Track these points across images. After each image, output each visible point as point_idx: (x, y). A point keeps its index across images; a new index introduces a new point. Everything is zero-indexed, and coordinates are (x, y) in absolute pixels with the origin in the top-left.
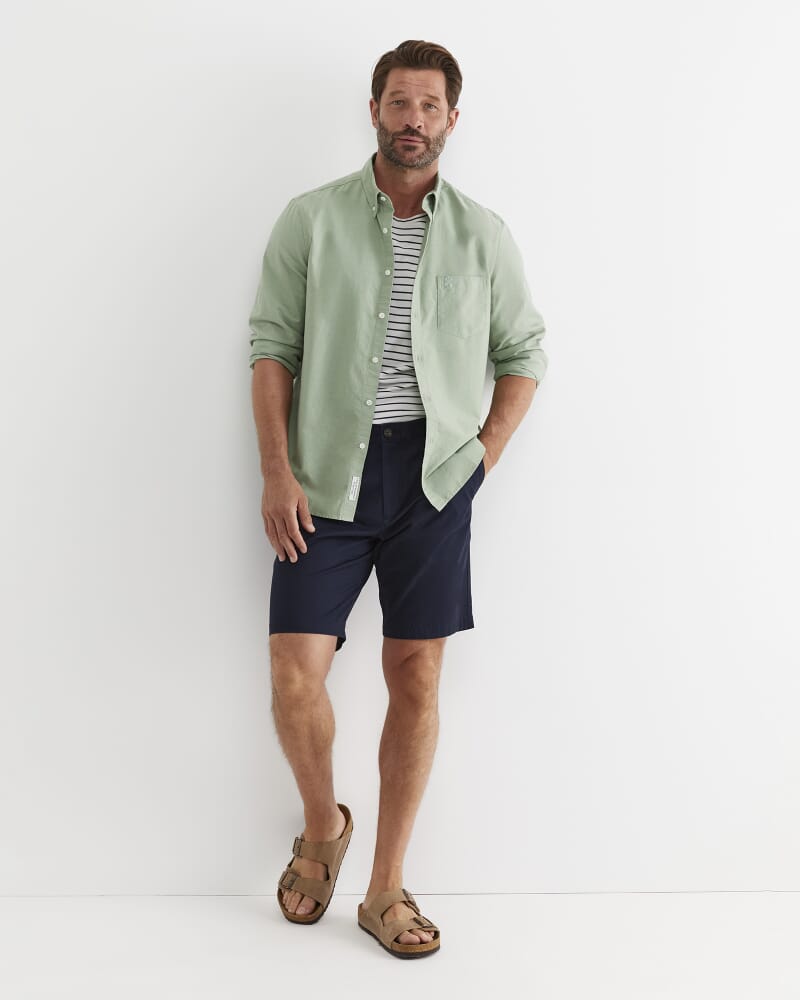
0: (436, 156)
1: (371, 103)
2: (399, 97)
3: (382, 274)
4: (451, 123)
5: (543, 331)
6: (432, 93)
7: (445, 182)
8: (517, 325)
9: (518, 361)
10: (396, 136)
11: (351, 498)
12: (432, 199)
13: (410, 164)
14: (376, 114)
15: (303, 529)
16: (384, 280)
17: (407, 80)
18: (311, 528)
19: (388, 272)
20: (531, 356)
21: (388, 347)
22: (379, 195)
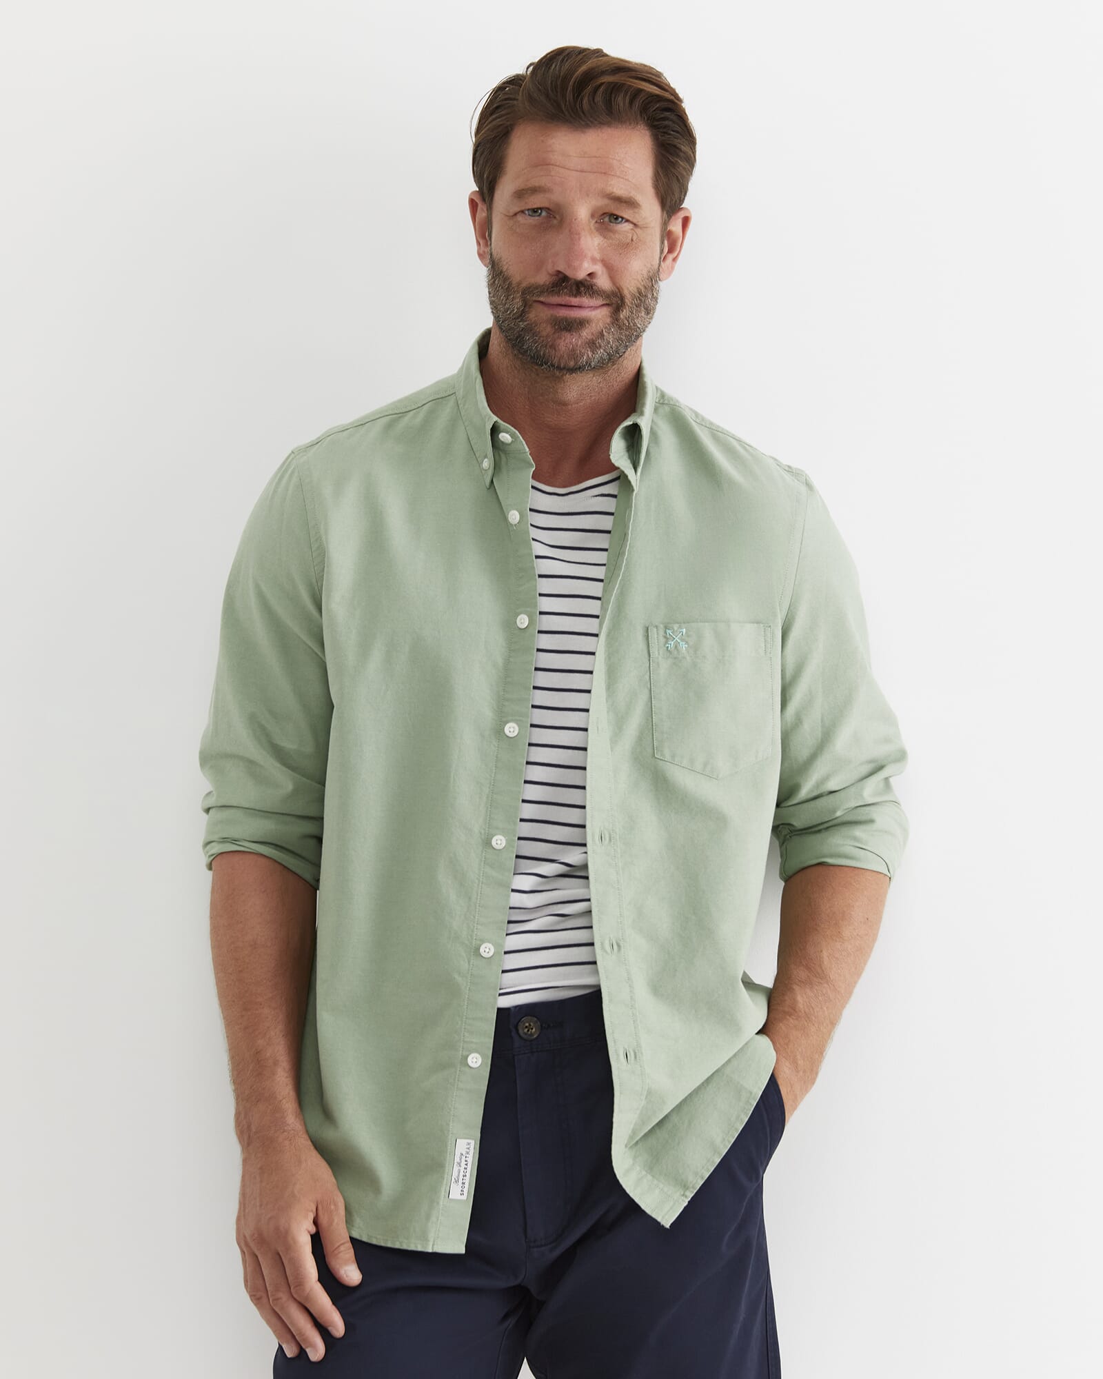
0: (631, 335)
1: (473, 205)
2: (536, 201)
3: (509, 625)
4: (671, 244)
5: (901, 756)
6: (619, 189)
7: (663, 395)
8: (842, 742)
9: (845, 831)
10: (530, 295)
11: (455, 1193)
12: (633, 434)
13: (572, 364)
14: (484, 232)
15: (328, 1278)
16: (516, 640)
17: (555, 157)
18: (351, 1274)
19: (523, 621)
20: (875, 816)
21: (529, 811)
22: (495, 430)
